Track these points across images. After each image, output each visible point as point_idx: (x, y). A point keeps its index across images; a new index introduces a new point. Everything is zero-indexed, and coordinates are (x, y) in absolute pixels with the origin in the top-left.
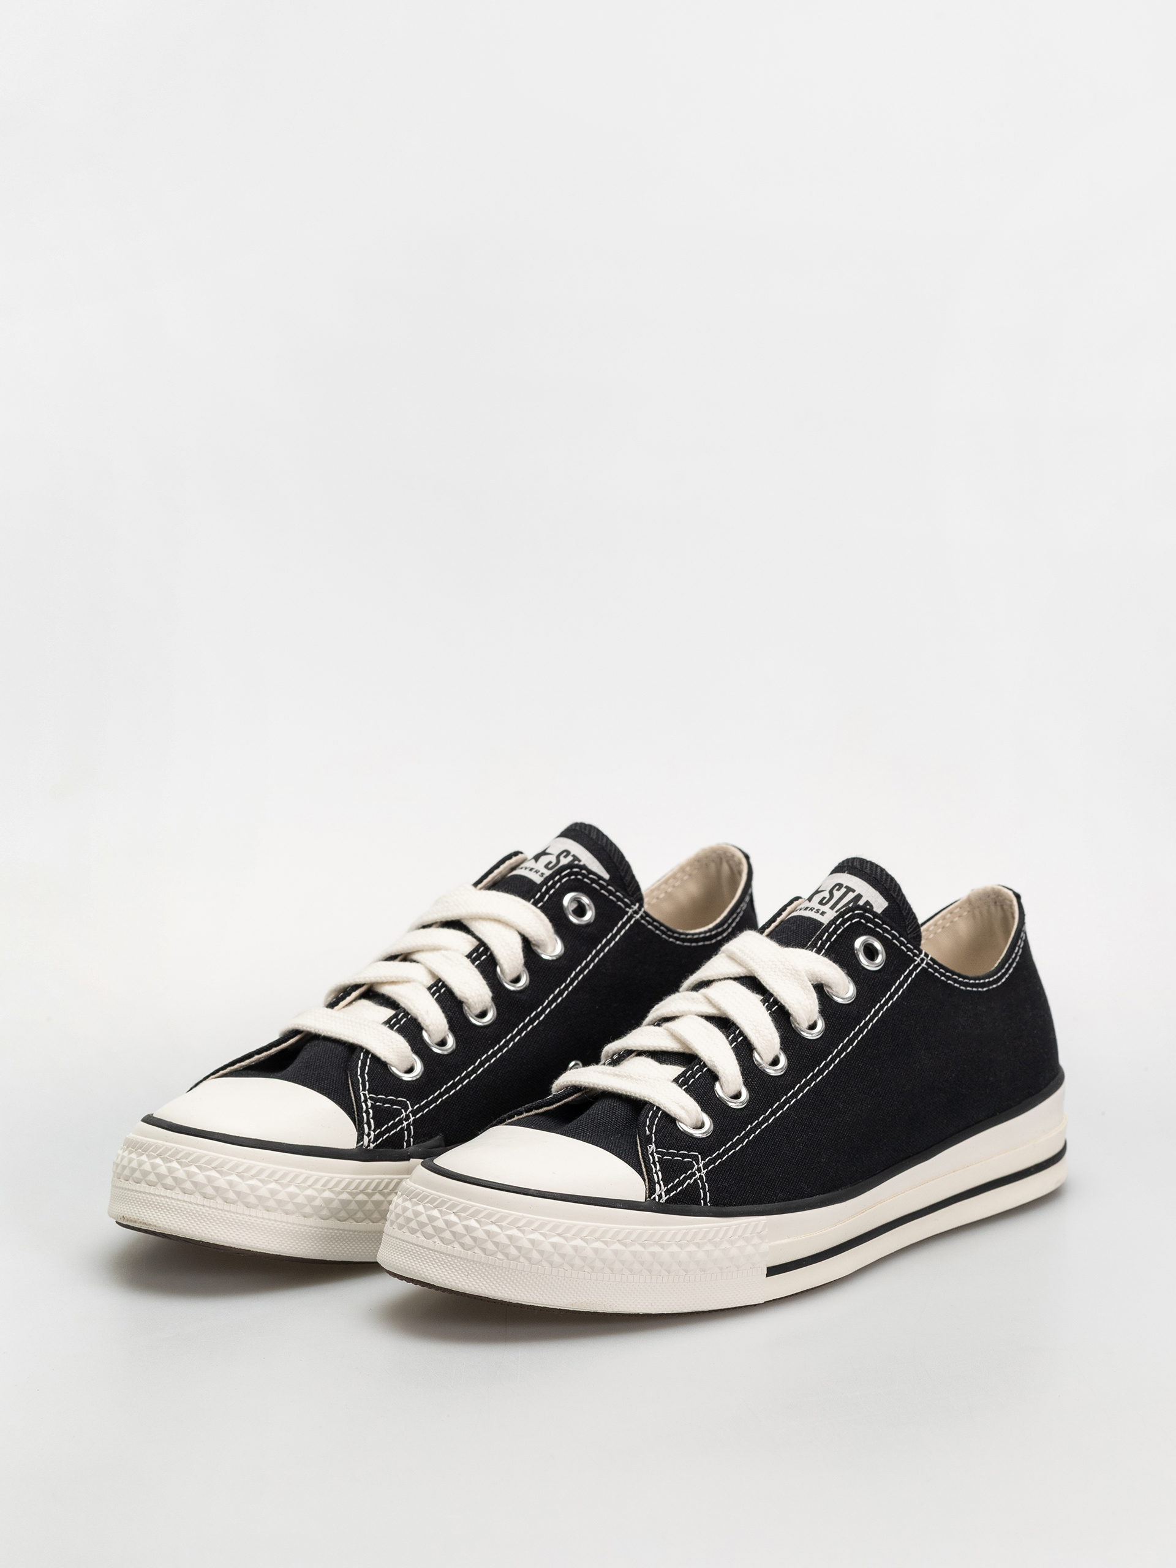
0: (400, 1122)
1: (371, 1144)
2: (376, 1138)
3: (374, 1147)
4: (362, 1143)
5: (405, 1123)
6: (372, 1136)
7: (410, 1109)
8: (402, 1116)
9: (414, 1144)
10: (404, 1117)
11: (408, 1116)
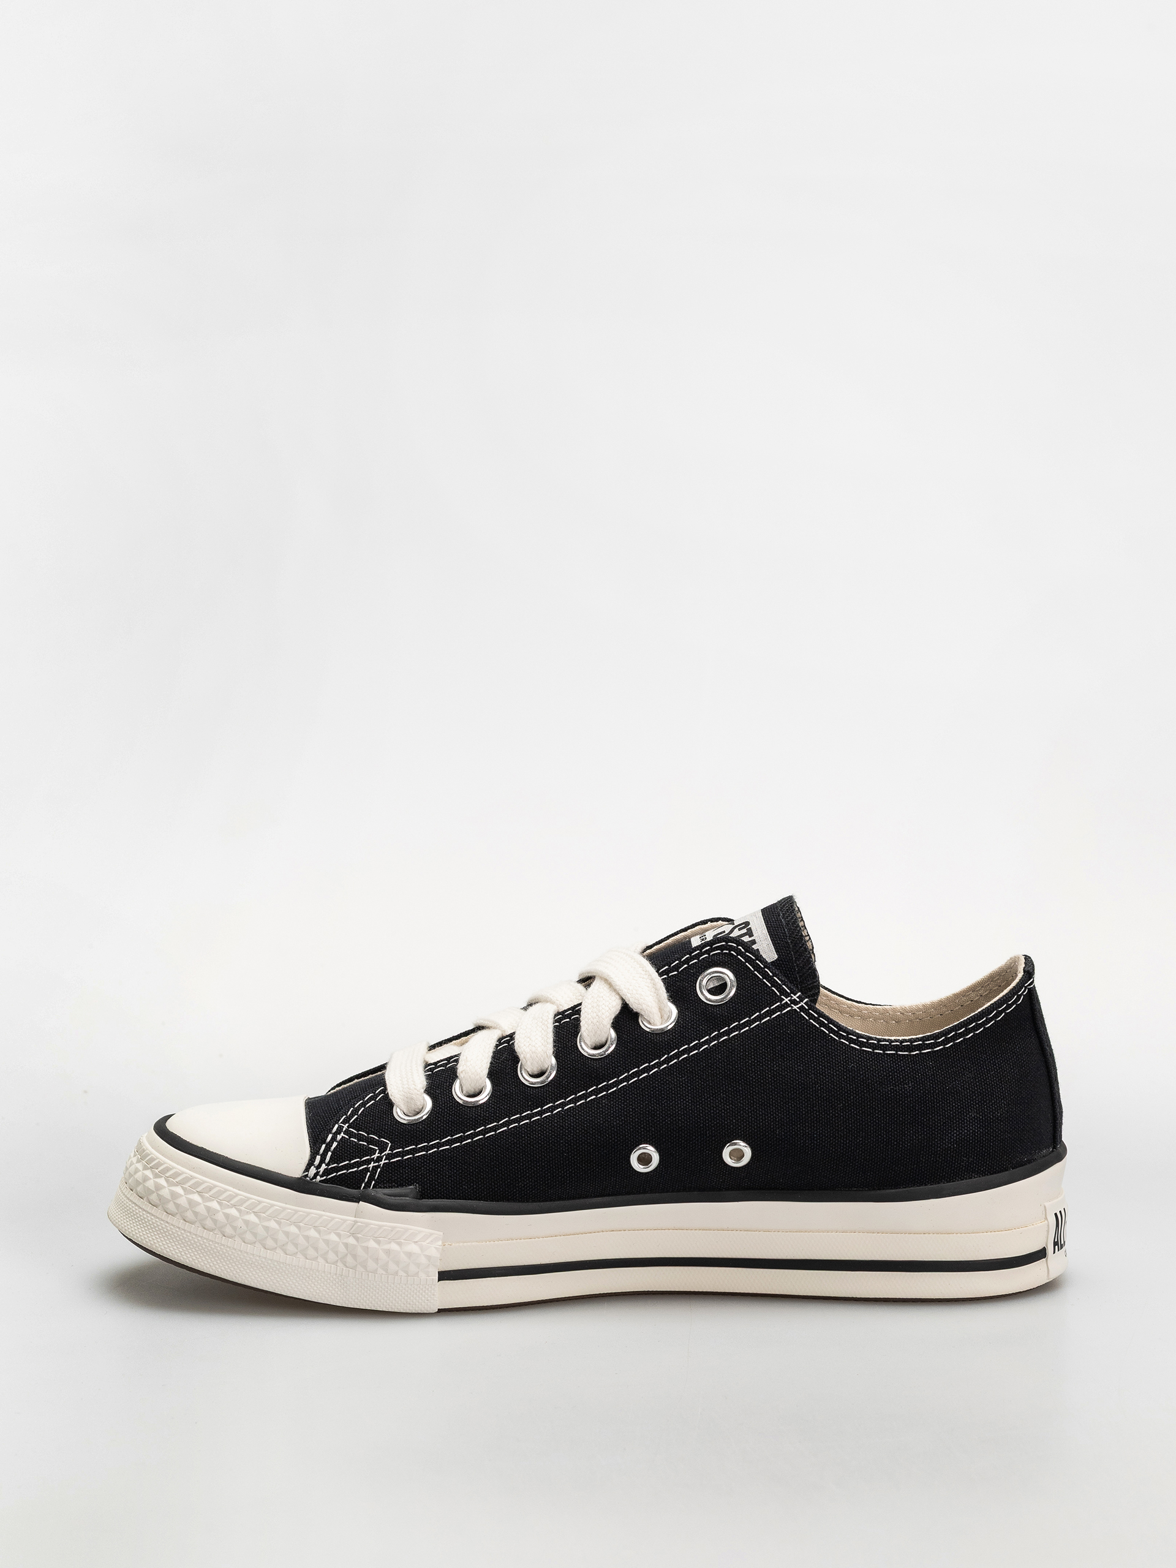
0: (368, 1162)
1: (318, 1177)
2: (327, 1172)
3: (320, 1181)
4: (307, 1173)
5: (372, 1165)
6: (322, 1170)
7: (387, 1152)
8: (373, 1157)
9: (373, 1188)
10: (375, 1158)
11: (380, 1158)
